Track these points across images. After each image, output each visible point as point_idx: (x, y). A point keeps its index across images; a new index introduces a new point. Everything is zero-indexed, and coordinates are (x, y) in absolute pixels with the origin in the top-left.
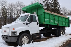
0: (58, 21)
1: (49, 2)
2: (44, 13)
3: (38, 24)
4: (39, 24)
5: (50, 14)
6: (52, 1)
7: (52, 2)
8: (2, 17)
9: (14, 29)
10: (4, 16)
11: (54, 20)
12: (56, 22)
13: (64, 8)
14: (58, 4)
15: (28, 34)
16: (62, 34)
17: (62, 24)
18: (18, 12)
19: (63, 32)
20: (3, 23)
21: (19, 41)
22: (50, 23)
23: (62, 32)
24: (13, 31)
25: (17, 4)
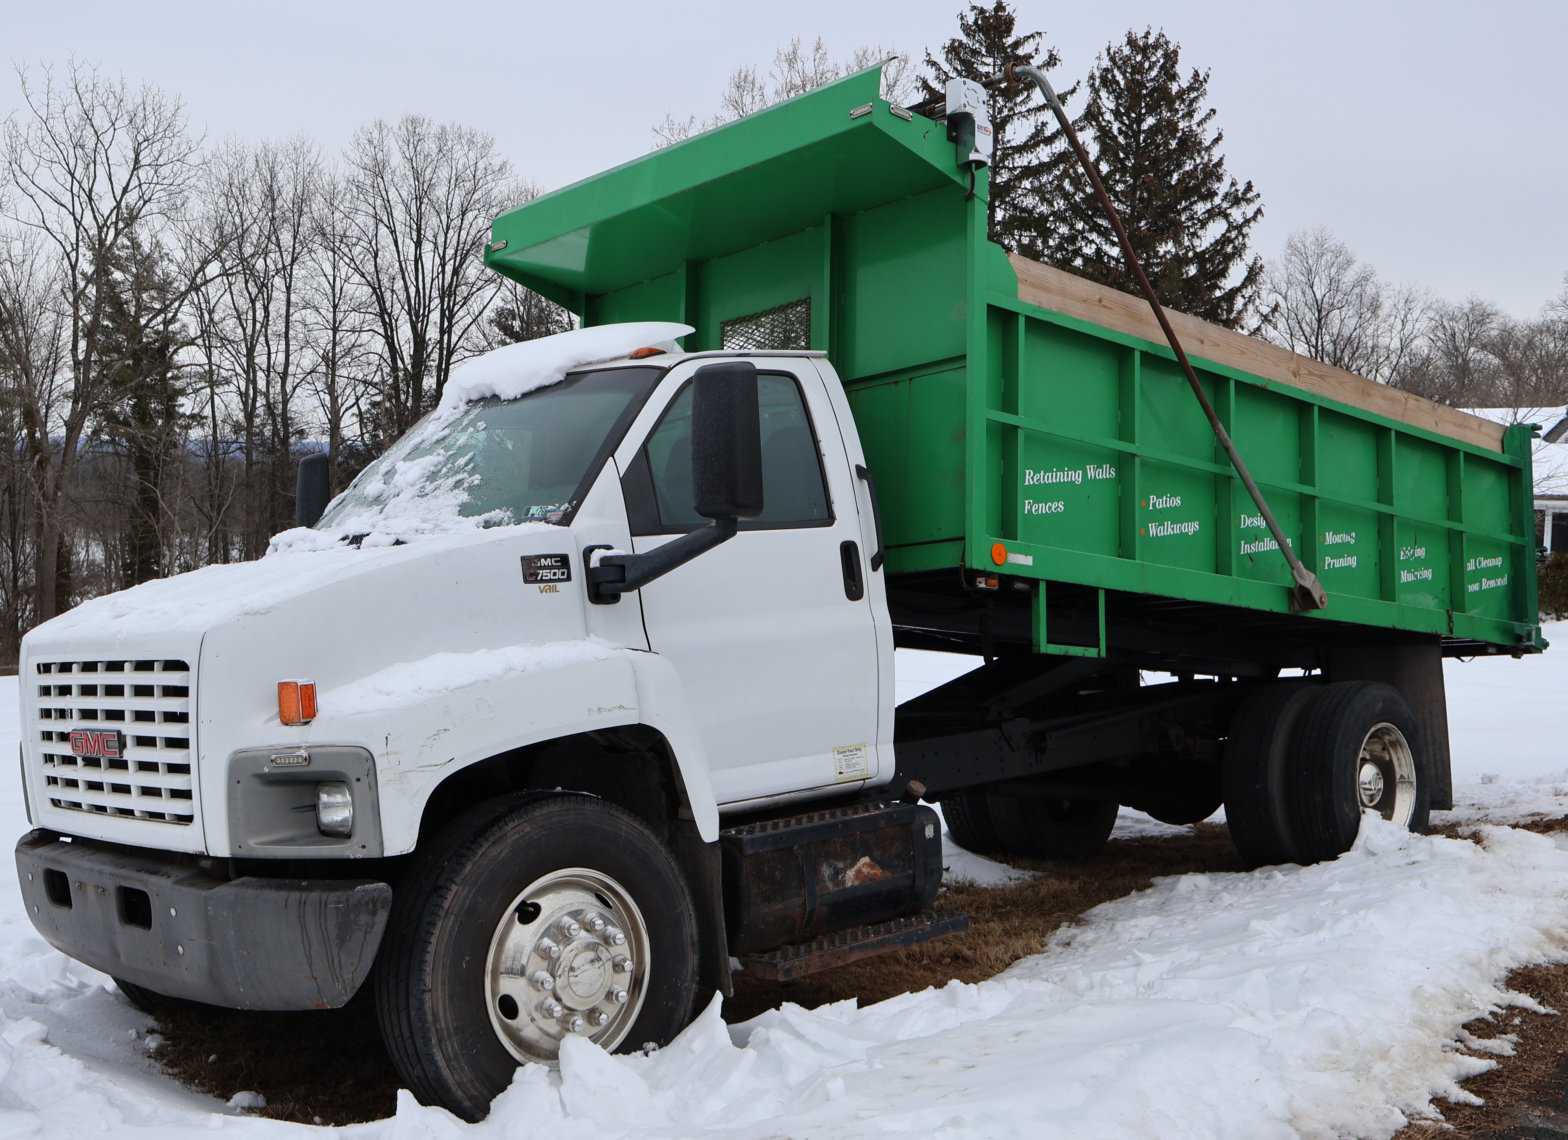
0: (1305, 503)
2: (1003, 320)
5: (1120, 354)
6: (1092, 114)
8: (73, 426)
9: (300, 703)
10: (125, 406)
13: (1310, 257)
14: (1213, 172)
16: (1386, 809)
17: (1387, 587)
18: (404, 334)
20: (98, 554)
22: (1124, 547)
23: (1387, 771)
25: (378, 170)
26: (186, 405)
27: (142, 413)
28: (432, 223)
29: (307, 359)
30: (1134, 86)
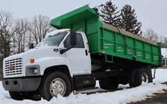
0: (135, 49)
1: (113, 16)
2: (101, 29)
3: (87, 54)
4: (89, 54)
5: (114, 33)
6: (121, 14)
7: (121, 17)
9: (32, 61)
10: (3, 50)
11: (125, 47)
12: (130, 52)
13: (149, 31)
15: (64, 75)
16: (145, 81)
17: (144, 58)
19: (147, 77)
21: (45, 89)
22: (115, 52)
23: (145, 78)
24: (30, 64)
25: (36, 21)
26: (11, 50)
27: (5, 50)
28: (42, 27)
29: (27, 44)
30: (126, 11)
